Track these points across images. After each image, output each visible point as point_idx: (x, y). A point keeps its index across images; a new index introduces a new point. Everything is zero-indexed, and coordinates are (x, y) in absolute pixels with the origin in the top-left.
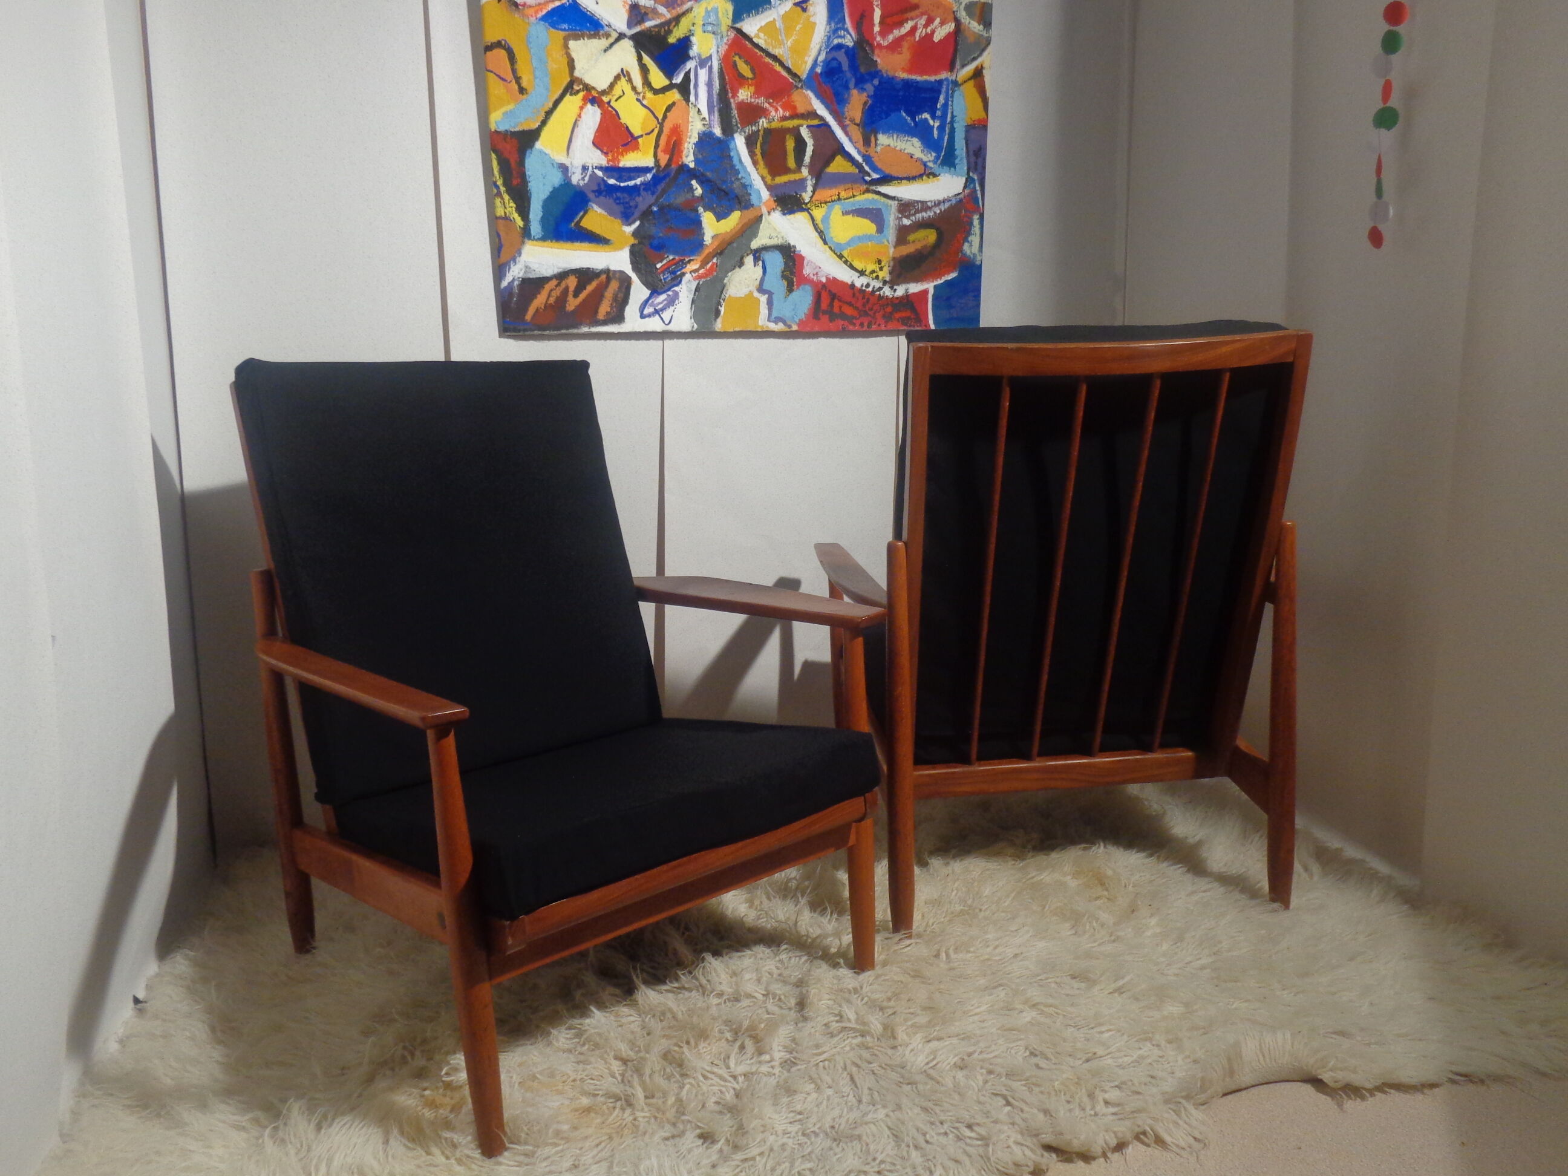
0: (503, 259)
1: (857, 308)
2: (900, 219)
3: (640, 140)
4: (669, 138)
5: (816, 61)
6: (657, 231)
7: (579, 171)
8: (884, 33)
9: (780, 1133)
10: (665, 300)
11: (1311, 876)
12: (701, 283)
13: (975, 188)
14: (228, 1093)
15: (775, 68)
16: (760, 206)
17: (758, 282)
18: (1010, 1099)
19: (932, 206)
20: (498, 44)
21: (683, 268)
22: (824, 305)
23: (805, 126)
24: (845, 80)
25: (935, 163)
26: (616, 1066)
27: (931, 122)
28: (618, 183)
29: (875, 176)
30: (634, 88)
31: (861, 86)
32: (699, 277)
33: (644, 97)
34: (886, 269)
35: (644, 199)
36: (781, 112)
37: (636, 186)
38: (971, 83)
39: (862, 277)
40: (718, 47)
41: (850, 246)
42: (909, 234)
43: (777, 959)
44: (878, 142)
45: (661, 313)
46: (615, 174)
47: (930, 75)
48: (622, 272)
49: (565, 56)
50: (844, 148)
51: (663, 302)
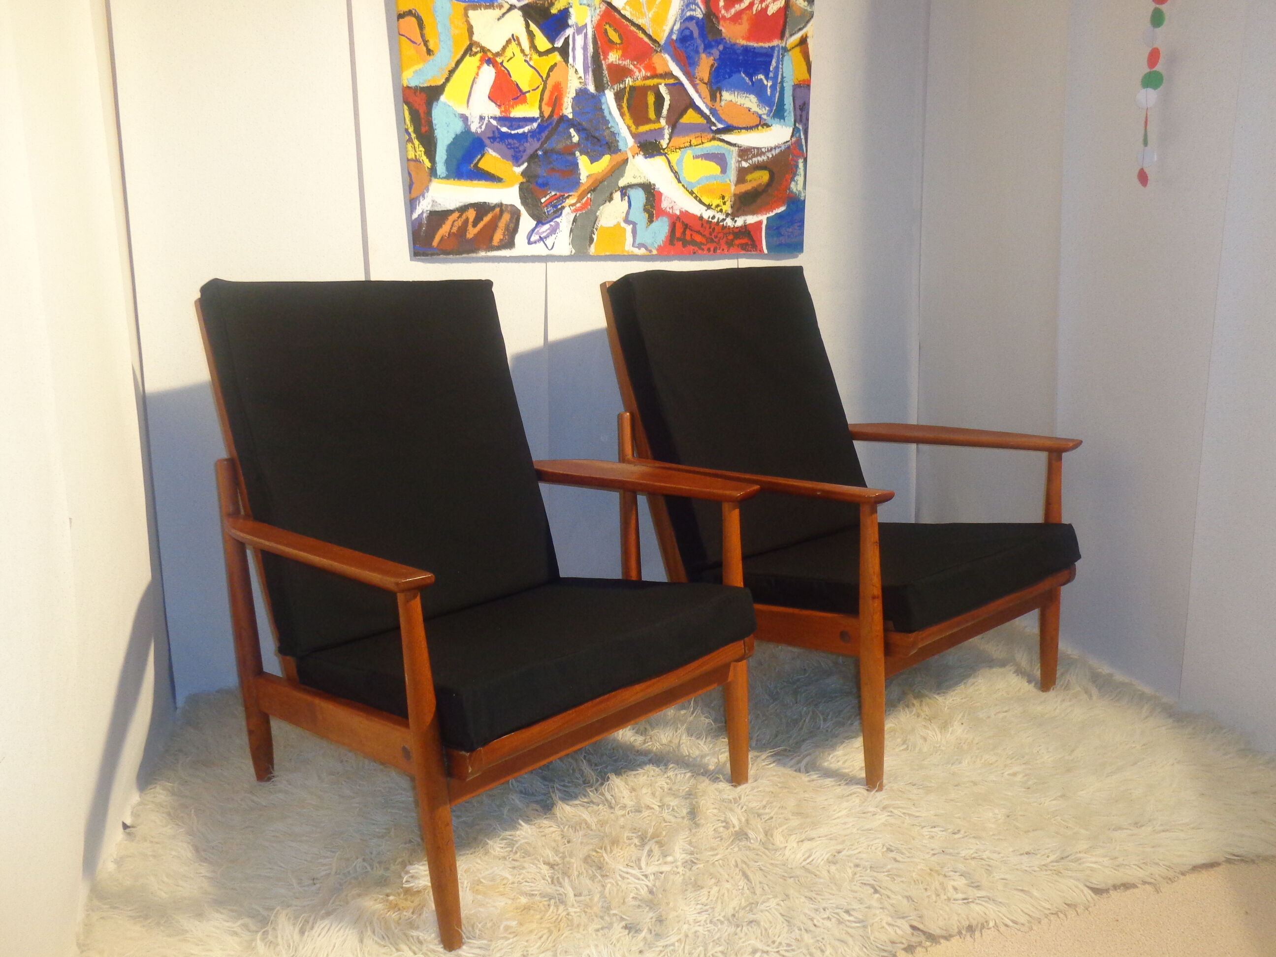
0: (414, 194)
1: (704, 235)
2: (740, 162)
3: (527, 95)
4: (552, 93)
5: (672, 29)
6: (541, 171)
7: (477, 120)
8: (727, 7)
9: (691, 921)
10: (549, 229)
11: (1091, 697)
12: (578, 215)
13: (800, 136)
14: (219, 903)
15: (639, 35)
16: (626, 151)
17: (624, 215)
18: (878, 888)
19: (766, 152)
20: (410, 13)
21: (563, 202)
22: (678, 233)
23: (663, 84)
24: (695, 46)
25: (768, 115)
26: (545, 870)
27: (765, 82)
28: (509, 131)
29: (720, 126)
30: (522, 51)
31: (708, 50)
32: (576, 210)
33: (531, 59)
34: (729, 204)
35: (531, 145)
36: (643, 72)
37: (524, 133)
38: (798, 49)
39: (709, 211)
40: (592, 17)
41: (699, 184)
42: (747, 175)
43: (666, 776)
44: (723, 98)
45: (545, 240)
46: (507, 123)
47: (764, 43)
48: (513, 206)
49: (466, 23)
50: (694, 103)
51: (546, 230)
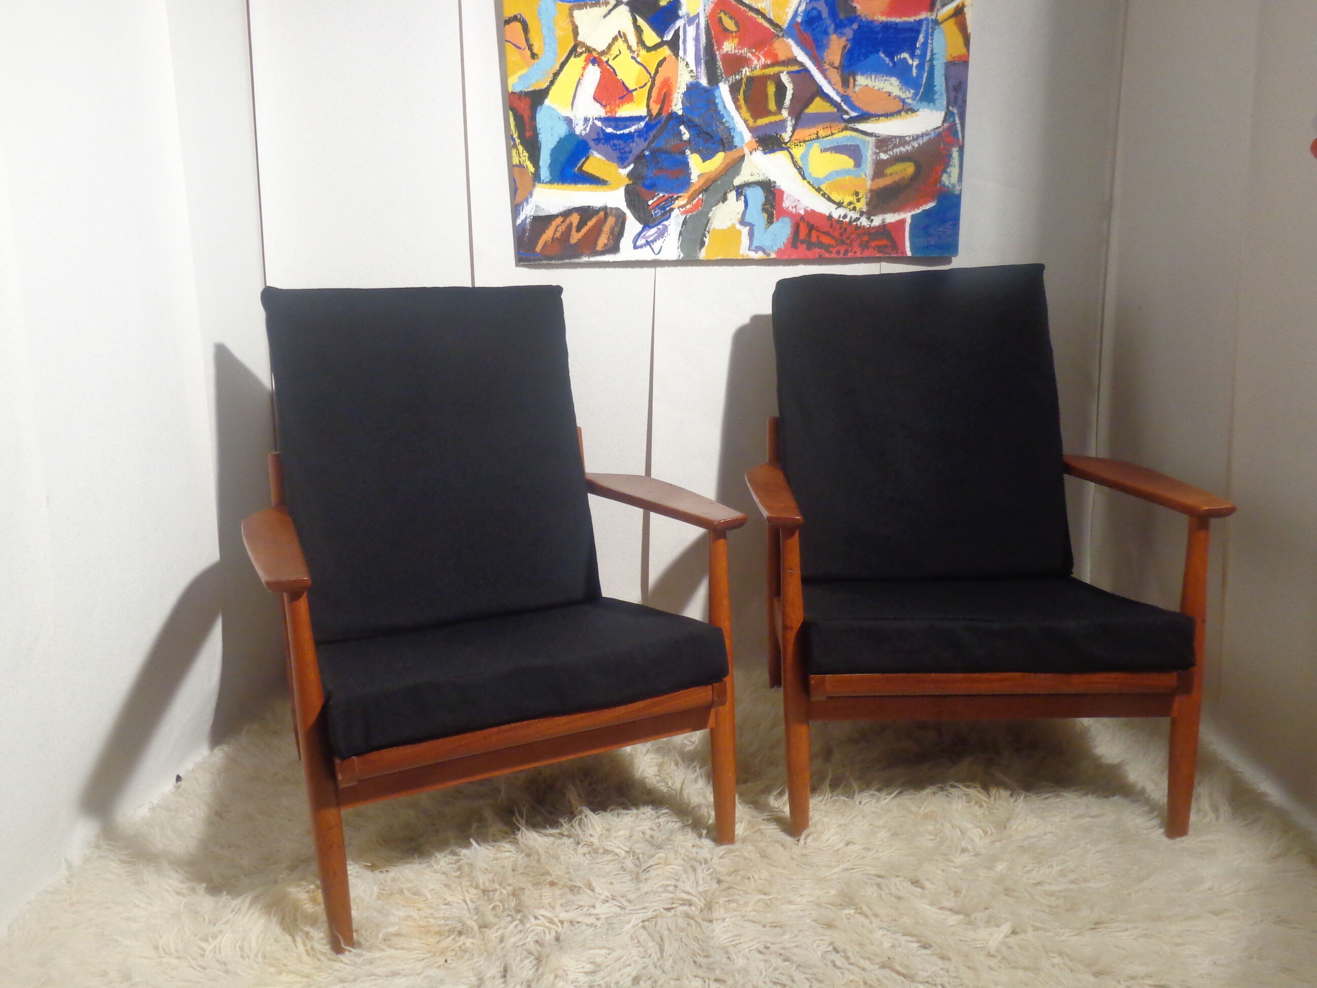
0: (518, 200)
1: (833, 237)
2: (877, 154)
3: (634, 93)
4: (660, 89)
5: (796, 11)
6: (649, 173)
7: (582, 122)
10: (655, 233)
12: (688, 217)
13: (954, 121)
15: (758, 20)
16: (742, 147)
17: (740, 216)
19: (910, 141)
20: (515, 18)
21: (672, 204)
22: (802, 236)
23: (785, 73)
24: (824, 27)
25: (913, 99)
27: (910, 61)
28: (615, 132)
29: (853, 114)
30: (629, 48)
31: (839, 31)
32: (686, 212)
33: (638, 55)
34: (863, 201)
35: (637, 145)
36: (763, 59)
37: (630, 132)
38: (952, 21)
39: (839, 209)
40: (705, 6)
41: (828, 180)
42: (887, 167)
44: (857, 83)
45: (651, 244)
46: (612, 124)
47: (910, 16)
48: (618, 209)
49: (570, 24)
50: (822, 90)
51: (654, 234)
